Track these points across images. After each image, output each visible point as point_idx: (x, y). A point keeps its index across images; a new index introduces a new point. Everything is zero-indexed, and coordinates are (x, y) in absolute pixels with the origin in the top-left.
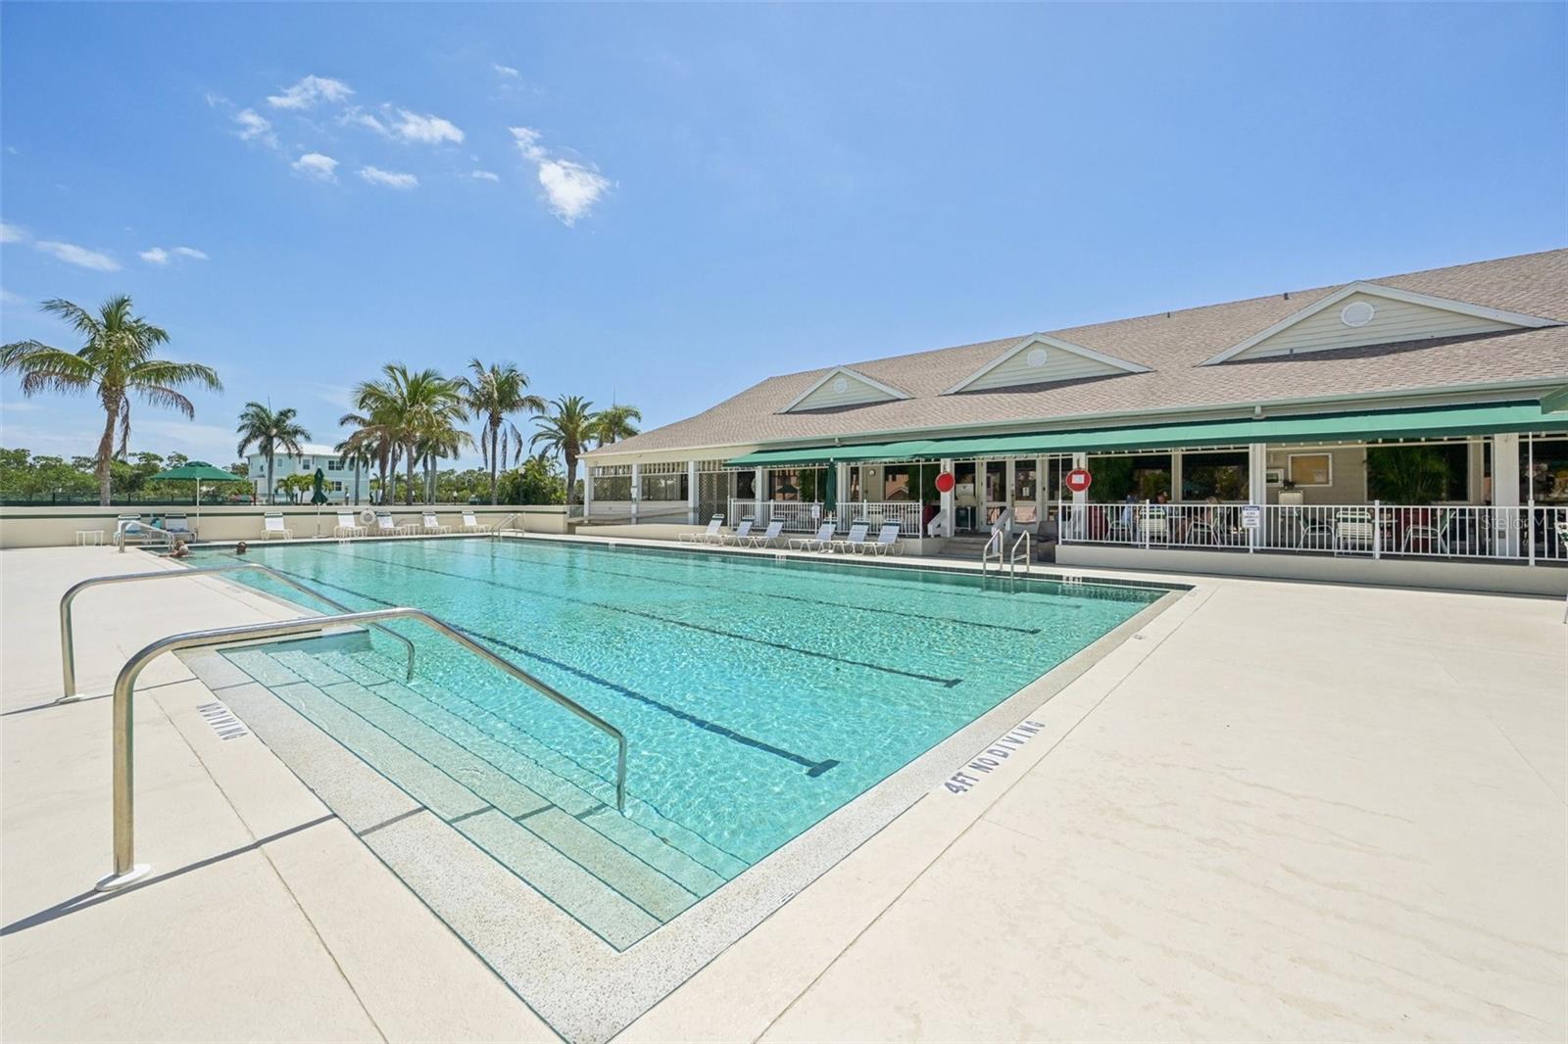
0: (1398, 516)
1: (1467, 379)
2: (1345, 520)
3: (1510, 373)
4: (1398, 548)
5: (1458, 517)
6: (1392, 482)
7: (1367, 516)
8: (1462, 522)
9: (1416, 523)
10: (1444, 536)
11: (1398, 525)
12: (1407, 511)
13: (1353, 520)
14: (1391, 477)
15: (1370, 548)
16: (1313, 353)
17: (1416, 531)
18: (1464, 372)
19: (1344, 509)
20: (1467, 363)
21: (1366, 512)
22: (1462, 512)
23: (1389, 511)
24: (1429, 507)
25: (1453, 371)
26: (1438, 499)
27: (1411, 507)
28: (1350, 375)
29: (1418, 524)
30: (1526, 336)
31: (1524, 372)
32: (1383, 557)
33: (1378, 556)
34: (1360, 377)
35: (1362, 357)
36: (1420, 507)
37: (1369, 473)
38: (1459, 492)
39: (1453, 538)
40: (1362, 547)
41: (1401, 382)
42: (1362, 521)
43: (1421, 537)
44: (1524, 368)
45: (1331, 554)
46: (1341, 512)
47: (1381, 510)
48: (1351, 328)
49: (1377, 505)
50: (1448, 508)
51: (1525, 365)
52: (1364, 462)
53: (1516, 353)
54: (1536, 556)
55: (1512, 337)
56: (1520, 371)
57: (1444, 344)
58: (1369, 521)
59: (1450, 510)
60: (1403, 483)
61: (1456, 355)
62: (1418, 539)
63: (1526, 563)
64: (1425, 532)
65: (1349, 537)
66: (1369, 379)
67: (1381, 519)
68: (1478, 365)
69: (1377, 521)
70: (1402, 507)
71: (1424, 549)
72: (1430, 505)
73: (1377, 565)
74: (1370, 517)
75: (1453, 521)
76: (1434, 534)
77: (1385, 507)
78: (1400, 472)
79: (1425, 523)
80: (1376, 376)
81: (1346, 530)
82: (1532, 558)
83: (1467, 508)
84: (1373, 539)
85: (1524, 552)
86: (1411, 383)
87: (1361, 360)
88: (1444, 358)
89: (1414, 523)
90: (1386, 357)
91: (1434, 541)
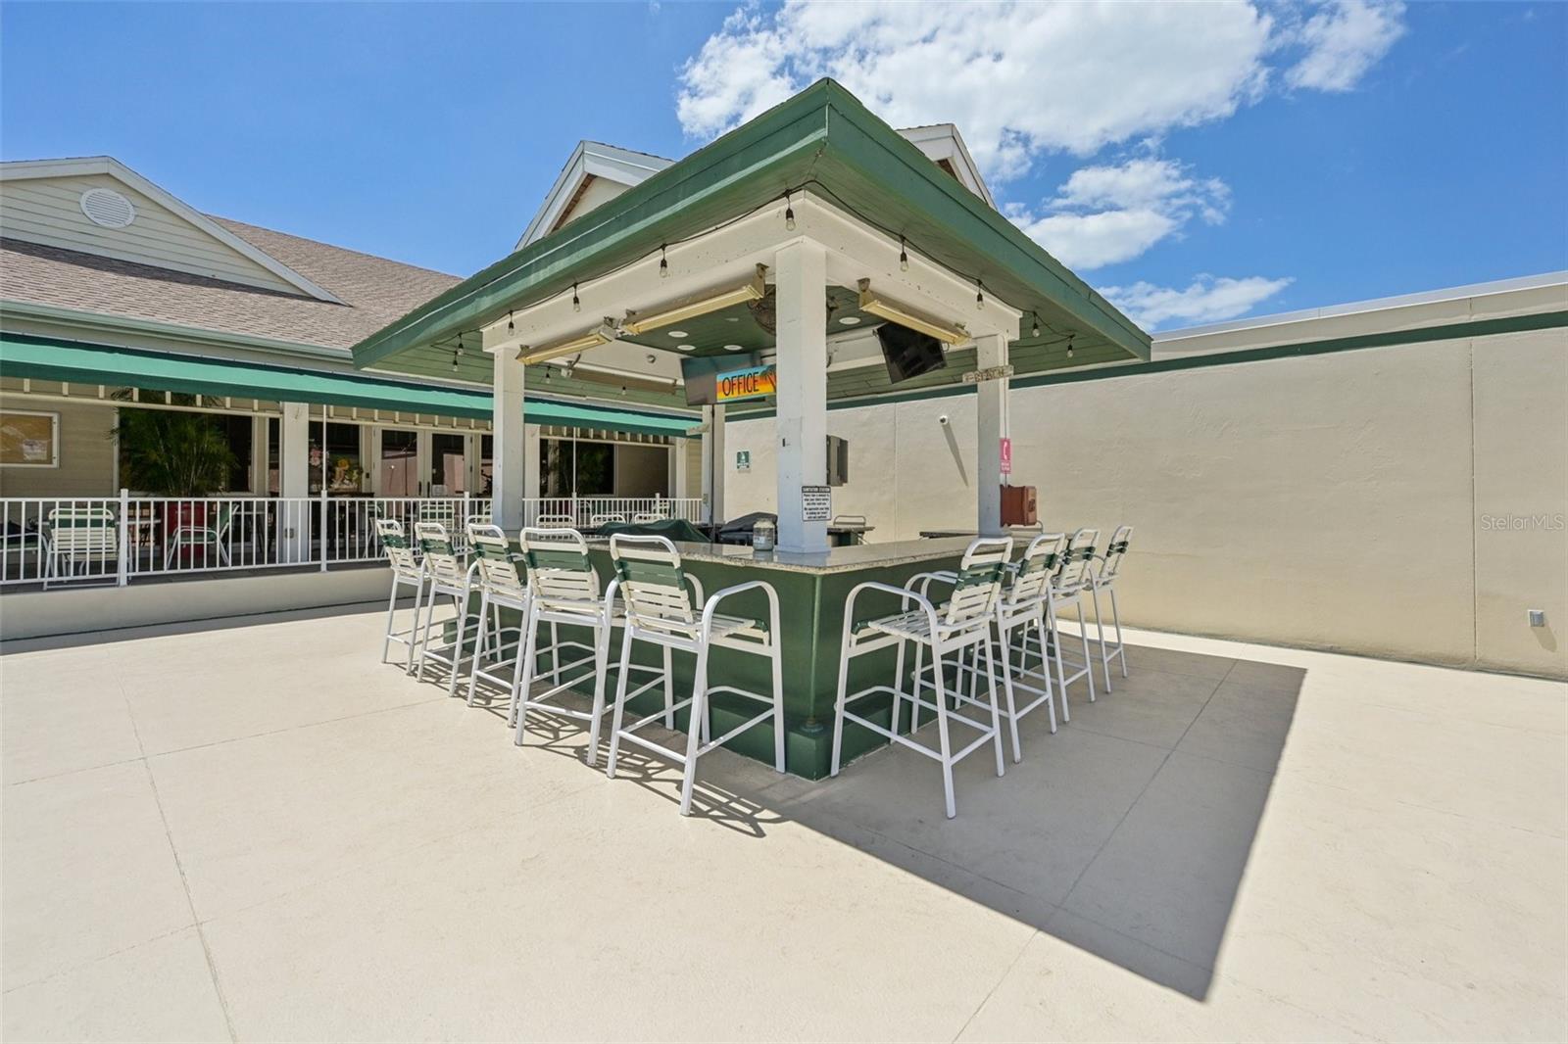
0: (159, 514)
1: (256, 331)
2: (65, 523)
3: (301, 335)
4: (159, 565)
5: (243, 513)
6: (156, 464)
7: (106, 515)
8: (249, 518)
9: (186, 522)
10: (225, 540)
11: (159, 528)
12: (173, 506)
13: (81, 523)
14: (154, 456)
15: (112, 566)
16: (26, 243)
17: (186, 535)
18: (252, 323)
19: (62, 505)
20: (255, 315)
21: (104, 510)
22: (248, 506)
23: (145, 506)
24: (206, 500)
25: (238, 319)
26: (215, 490)
27: (180, 500)
28: (89, 288)
29: (189, 523)
30: (312, 304)
31: (315, 338)
32: (132, 581)
33: (123, 581)
34: (105, 294)
35: (113, 271)
36: (193, 500)
37: (121, 450)
38: (240, 482)
39: (236, 539)
40: (95, 567)
41: (168, 315)
42: (97, 523)
43: (192, 543)
44: (314, 334)
45: (38, 587)
46: (57, 509)
47: (132, 505)
48: (97, 226)
49: (125, 497)
50: (231, 500)
51: (314, 331)
52: (113, 432)
53: (306, 318)
54: (328, 559)
55: (300, 302)
56: (311, 336)
57: (228, 288)
58: (110, 524)
59: (233, 503)
60: (171, 466)
61: (241, 302)
62: (189, 546)
63: (317, 568)
64: (199, 535)
65: (72, 552)
66: (121, 300)
67: (131, 517)
68: (267, 320)
69: (124, 523)
70: (166, 500)
71: (197, 560)
72: (206, 496)
73: (125, 597)
74: (112, 517)
75: (237, 518)
76: (211, 537)
77: (138, 500)
78: (167, 450)
79: (199, 522)
80: (133, 299)
81: (67, 541)
82: (324, 562)
83: (255, 500)
84: (117, 553)
85: (316, 555)
86: (185, 320)
87: (111, 275)
88: (227, 302)
89: (182, 523)
90: (149, 282)
91: (211, 548)
